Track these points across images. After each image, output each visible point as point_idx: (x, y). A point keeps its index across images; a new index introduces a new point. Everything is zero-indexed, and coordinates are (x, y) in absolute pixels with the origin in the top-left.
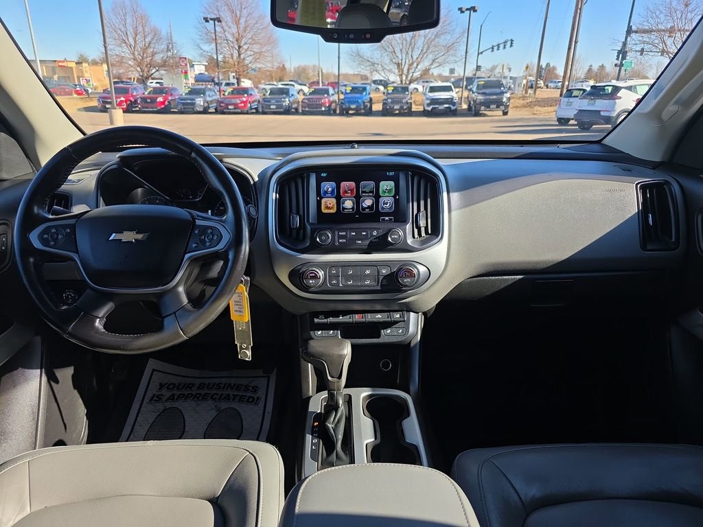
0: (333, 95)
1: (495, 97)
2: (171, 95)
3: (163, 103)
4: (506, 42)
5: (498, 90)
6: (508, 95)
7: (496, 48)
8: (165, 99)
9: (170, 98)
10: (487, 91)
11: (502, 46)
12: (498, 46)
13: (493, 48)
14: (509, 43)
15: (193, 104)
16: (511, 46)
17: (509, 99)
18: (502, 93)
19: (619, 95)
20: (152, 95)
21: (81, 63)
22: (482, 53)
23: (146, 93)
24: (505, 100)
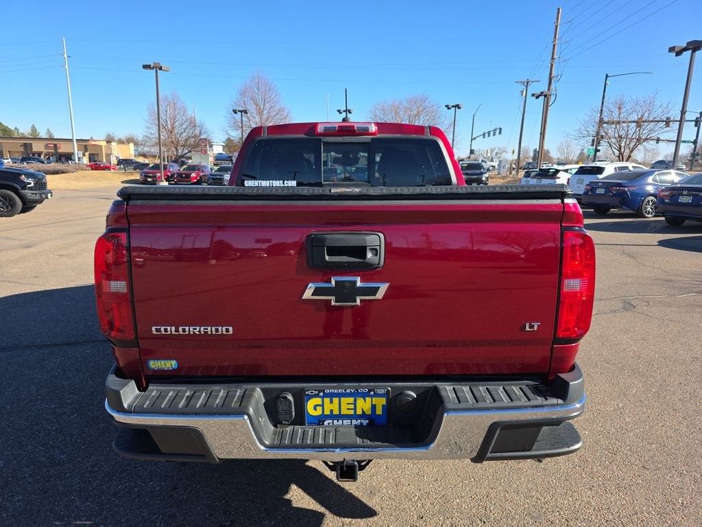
0: (340, 174)
1: (475, 177)
2: (203, 171)
3: (196, 178)
4: (495, 130)
5: (478, 172)
6: (487, 175)
7: (487, 135)
8: (198, 175)
9: (202, 174)
10: (469, 172)
11: (492, 133)
12: (489, 133)
13: (484, 135)
14: (498, 131)
15: (222, 179)
16: (500, 133)
17: (487, 178)
18: (482, 174)
19: (558, 175)
20: (185, 172)
21: (111, 142)
22: (475, 139)
23: (182, 170)
24: (484, 179)
